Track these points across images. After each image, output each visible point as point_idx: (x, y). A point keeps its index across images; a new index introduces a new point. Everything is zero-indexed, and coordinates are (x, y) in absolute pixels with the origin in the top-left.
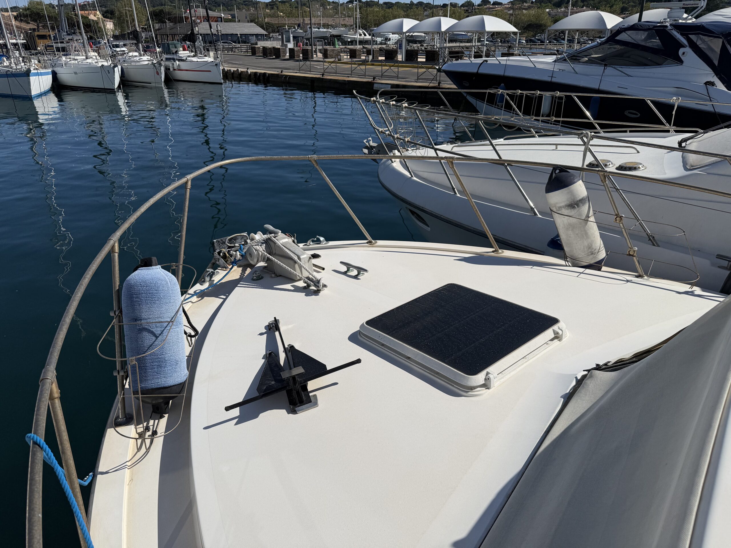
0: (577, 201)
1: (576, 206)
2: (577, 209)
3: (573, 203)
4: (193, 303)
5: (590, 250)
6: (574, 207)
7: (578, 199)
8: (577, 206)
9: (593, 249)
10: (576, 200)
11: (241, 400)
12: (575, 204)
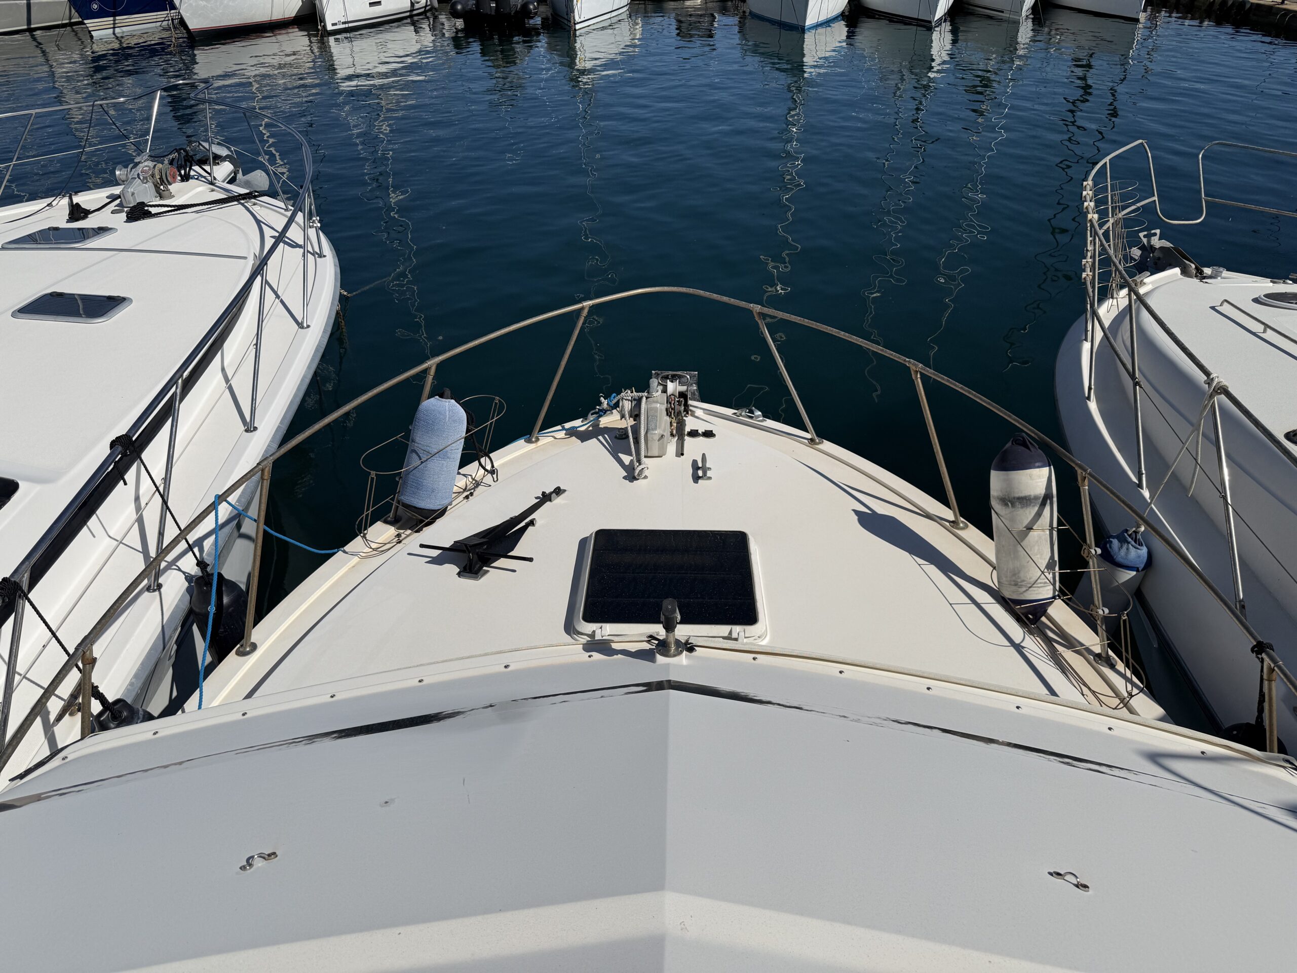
0: (1014, 498)
1: (1010, 504)
2: (1010, 509)
3: (1007, 497)
4: (555, 438)
5: (1014, 578)
6: (1006, 505)
7: (1017, 495)
8: (1012, 504)
9: (1019, 577)
10: (1012, 496)
11: (448, 546)
12: (1010, 501)
